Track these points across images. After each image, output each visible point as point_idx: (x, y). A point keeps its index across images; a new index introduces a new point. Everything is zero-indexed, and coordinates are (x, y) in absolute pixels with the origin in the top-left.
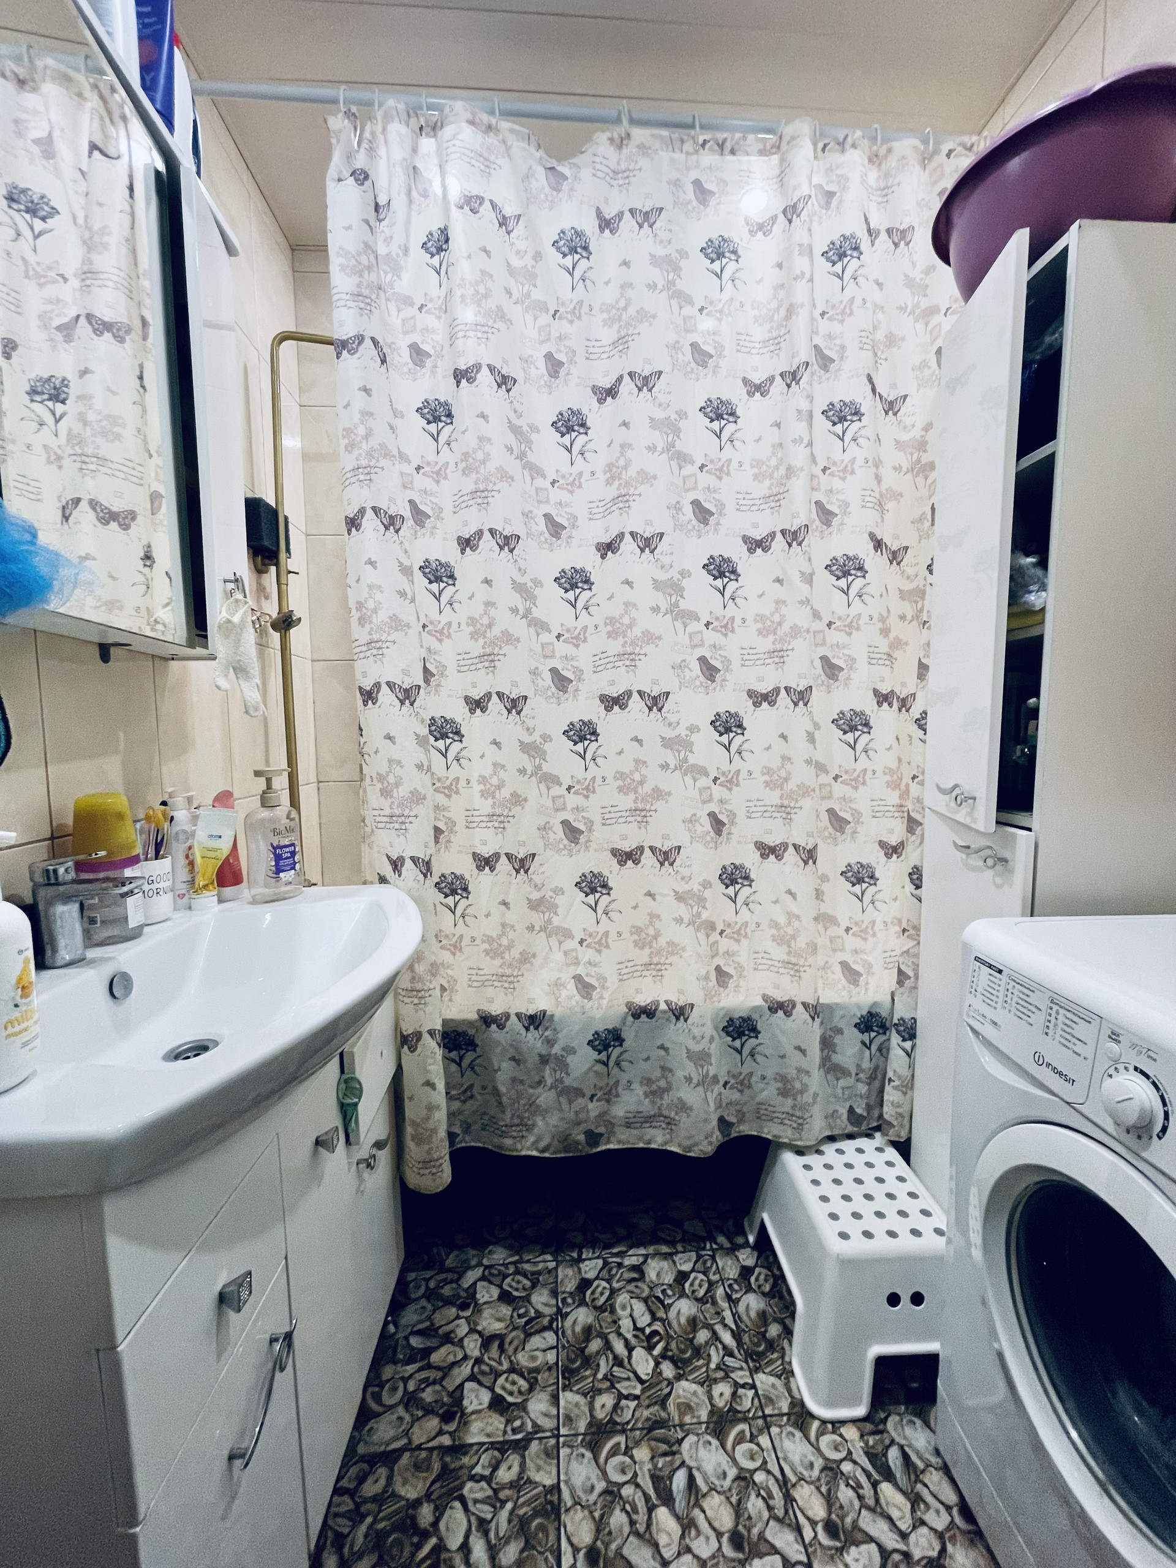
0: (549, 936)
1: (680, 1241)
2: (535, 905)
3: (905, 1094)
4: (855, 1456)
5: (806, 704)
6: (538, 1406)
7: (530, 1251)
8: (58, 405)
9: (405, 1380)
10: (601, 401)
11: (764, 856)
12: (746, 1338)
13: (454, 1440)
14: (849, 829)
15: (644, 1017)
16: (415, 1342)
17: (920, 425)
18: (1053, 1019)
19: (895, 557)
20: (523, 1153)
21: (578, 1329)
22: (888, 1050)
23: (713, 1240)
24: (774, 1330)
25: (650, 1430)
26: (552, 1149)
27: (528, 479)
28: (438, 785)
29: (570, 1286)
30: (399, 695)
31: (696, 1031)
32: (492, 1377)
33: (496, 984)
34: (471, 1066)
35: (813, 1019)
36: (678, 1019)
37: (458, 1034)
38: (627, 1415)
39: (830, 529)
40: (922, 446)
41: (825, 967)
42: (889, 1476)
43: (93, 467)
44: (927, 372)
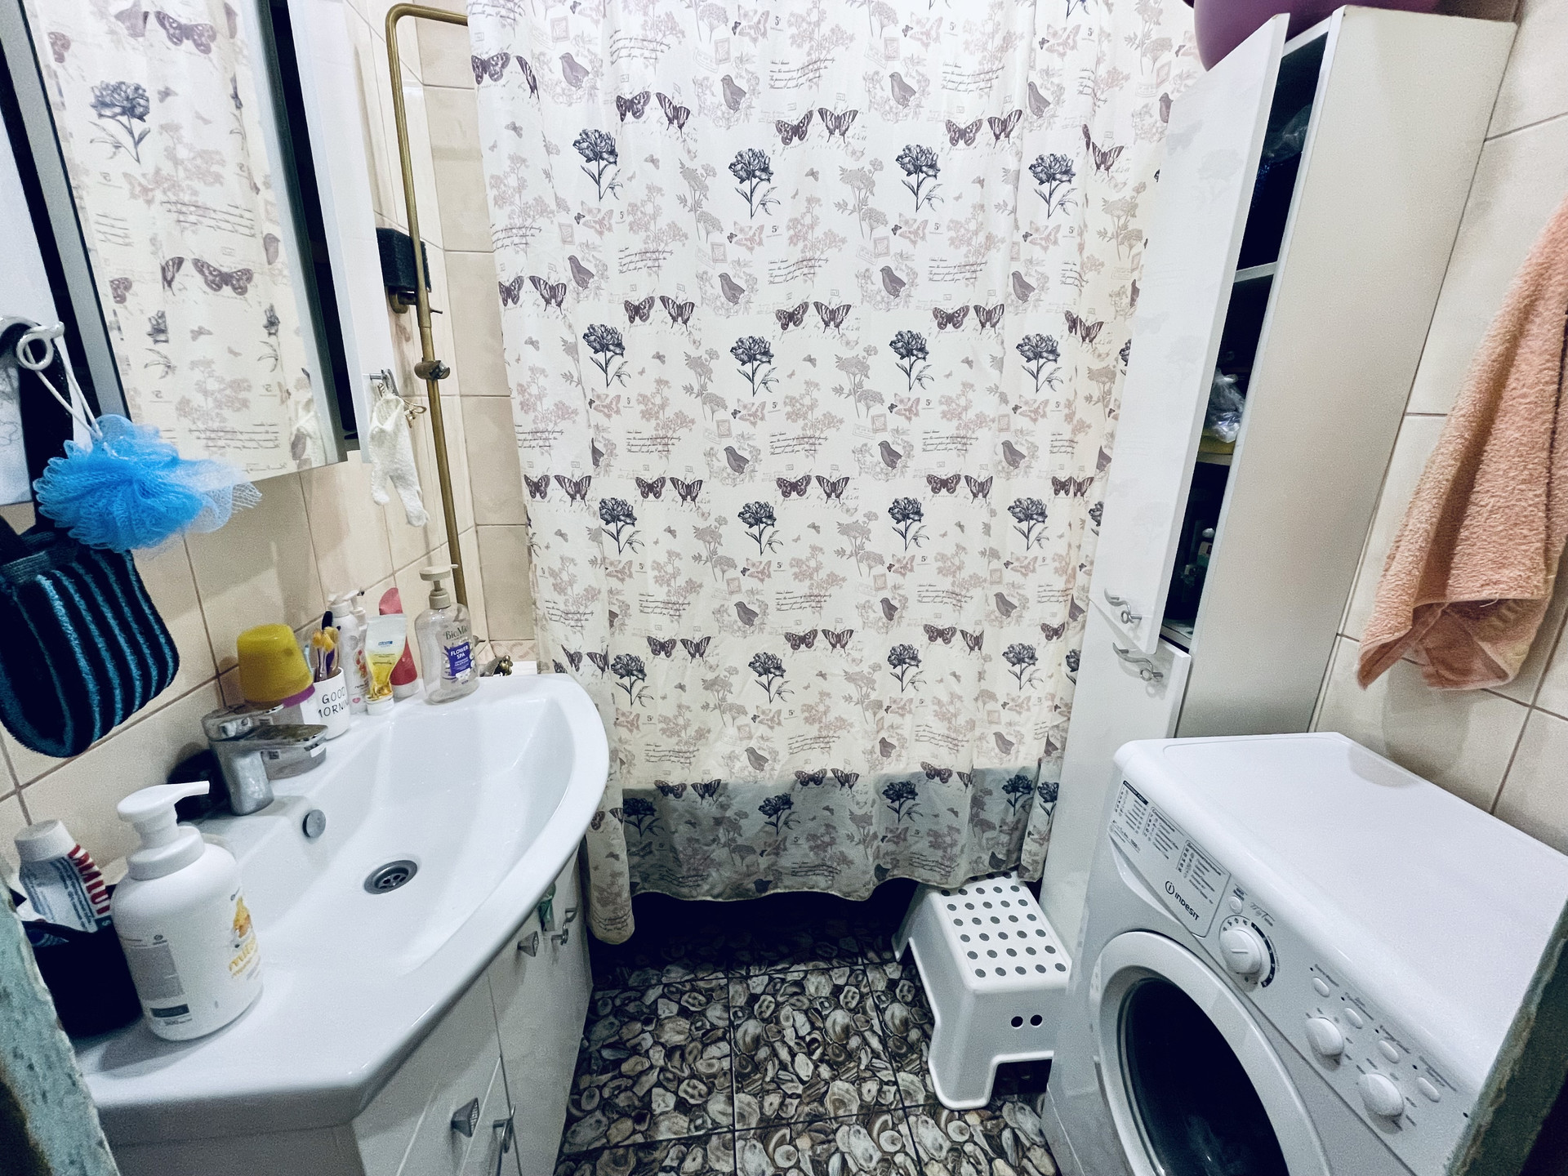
0: (723, 712)
1: (836, 957)
2: (709, 685)
3: (1041, 845)
4: (976, 1139)
5: (985, 496)
6: (717, 1106)
7: (706, 970)
8: (135, 122)
9: (601, 1088)
10: (786, 141)
11: (932, 639)
12: (890, 1043)
13: (645, 1138)
14: (1014, 613)
15: (811, 784)
16: (607, 1054)
17: (1132, 183)
18: (1187, 860)
19: (1089, 334)
20: (701, 898)
21: (748, 1039)
22: (1031, 806)
23: (864, 956)
24: (914, 1035)
25: (811, 1123)
26: (725, 896)
27: (703, 233)
28: (611, 569)
29: (741, 1001)
30: (569, 490)
31: (859, 798)
32: (676, 1083)
33: (673, 759)
34: (650, 828)
35: (967, 786)
36: (843, 785)
37: (637, 801)
38: (791, 1111)
39: (1026, 305)
40: (1131, 209)
41: (982, 738)
42: (1001, 1154)
43: (193, 218)
44: (1148, 120)
